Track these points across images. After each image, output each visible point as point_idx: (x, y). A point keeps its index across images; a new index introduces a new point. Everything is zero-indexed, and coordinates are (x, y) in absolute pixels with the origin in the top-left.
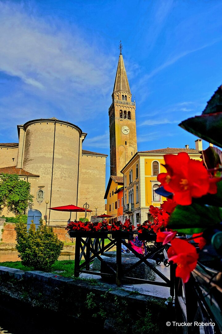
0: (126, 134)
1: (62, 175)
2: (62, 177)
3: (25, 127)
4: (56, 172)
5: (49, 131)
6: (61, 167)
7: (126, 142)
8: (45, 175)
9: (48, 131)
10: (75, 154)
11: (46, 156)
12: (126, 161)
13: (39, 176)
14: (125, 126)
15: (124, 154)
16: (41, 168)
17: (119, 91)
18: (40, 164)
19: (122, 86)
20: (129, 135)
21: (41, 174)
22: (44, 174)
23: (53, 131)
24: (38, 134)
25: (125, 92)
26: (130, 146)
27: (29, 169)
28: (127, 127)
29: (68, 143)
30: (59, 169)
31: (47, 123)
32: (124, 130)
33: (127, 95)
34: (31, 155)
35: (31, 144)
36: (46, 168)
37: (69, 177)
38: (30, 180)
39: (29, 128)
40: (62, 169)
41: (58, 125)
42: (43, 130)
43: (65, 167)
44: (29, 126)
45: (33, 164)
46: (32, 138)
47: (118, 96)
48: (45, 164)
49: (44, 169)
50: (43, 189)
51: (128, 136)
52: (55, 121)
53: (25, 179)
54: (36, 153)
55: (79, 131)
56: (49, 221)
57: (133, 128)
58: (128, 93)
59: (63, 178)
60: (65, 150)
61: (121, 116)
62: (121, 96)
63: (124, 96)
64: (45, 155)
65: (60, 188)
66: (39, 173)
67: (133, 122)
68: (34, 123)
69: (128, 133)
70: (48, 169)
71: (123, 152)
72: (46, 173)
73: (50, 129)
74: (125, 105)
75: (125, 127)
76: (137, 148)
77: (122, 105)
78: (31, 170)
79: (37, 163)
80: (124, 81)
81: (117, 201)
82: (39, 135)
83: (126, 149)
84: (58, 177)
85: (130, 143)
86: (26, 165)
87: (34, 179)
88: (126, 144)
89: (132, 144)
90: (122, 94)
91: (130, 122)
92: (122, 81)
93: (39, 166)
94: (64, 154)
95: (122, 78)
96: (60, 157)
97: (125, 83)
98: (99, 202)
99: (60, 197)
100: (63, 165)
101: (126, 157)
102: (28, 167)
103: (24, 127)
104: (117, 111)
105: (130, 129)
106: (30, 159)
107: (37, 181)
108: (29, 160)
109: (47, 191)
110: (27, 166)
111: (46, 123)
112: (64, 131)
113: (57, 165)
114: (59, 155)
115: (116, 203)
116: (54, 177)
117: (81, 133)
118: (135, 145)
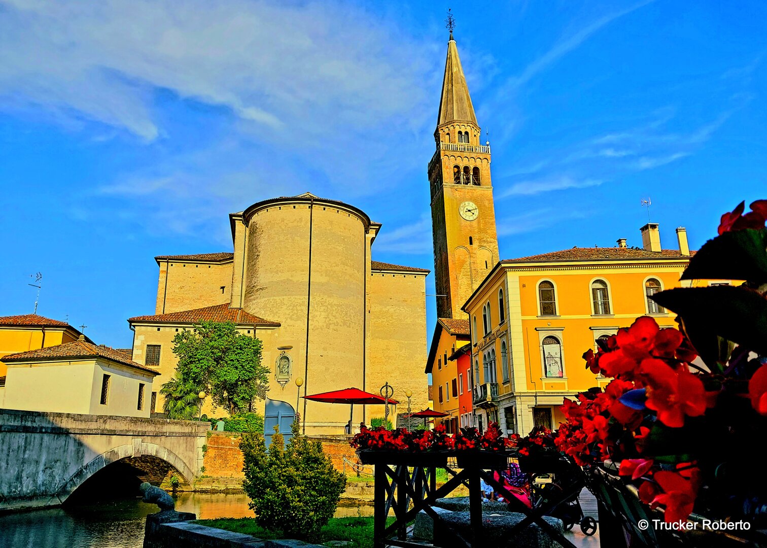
0: (471, 218)
1: (330, 320)
2: (330, 324)
3: (247, 217)
4: (316, 313)
5: (299, 224)
6: (325, 302)
7: (471, 238)
8: (292, 322)
9: (295, 224)
10: (356, 271)
11: (295, 279)
12: (472, 283)
13: (279, 325)
14: (467, 201)
15: (467, 266)
16: (285, 307)
17: (451, 122)
18: (281, 298)
19: (458, 110)
20: (479, 222)
21: (284, 320)
22: (291, 318)
23: (307, 222)
24: (275, 230)
25: (465, 125)
26: (481, 246)
27: (257, 310)
28: (471, 203)
29: (341, 248)
30: (323, 308)
31: (294, 207)
32: (465, 210)
33: (468, 129)
34: (263, 278)
35: (261, 254)
36: (293, 307)
37: (345, 324)
38: (262, 334)
39: (255, 218)
40: (329, 306)
41: (317, 209)
42: (285, 222)
43: (336, 302)
44: (255, 213)
45: (266, 299)
46: (263, 242)
47: (448, 134)
48: (292, 297)
49: (291, 308)
50: (288, 353)
51: (475, 224)
52: (311, 201)
53: (249, 332)
54: (271, 272)
55: (362, 220)
56: (304, 426)
57: (486, 204)
58: (471, 125)
59: (332, 327)
60: (334, 265)
61: (457, 179)
62: (457, 135)
63: (463, 134)
64: (292, 276)
65: (325, 349)
66: (279, 317)
67: (485, 191)
68: (266, 207)
69: (475, 218)
70: (299, 308)
71: (464, 262)
72: (295, 317)
73: (301, 220)
74: (465, 154)
75: (467, 203)
76: (497, 251)
77: (458, 154)
78: (263, 312)
79: (274, 296)
80: (461, 100)
81: (456, 377)
82: (276, 234)
83: (471, 255)
84: (321, 324)
85: (480, 240)
86: (251, 301)
87: (269, 332)
88: (471, 243)
89: (484, 241)
90: (457, 129)
91: (478, 190)
92: (457, 100)
93: (279, 301)
94: (332, 273)
95: (457, 92)
96: (324, 279)
97: (463, 103)
98: (413, 380)
99: (327, 369)
100: (330, 297)
101: (474, 272)
102: (254, 306)
103: (244, 217)
104: (447, 168)
105: (480, 206)
106: (258, 287)
107: (276, 335)
108: (257, 290)
109: (296, 356)
110: (254, 302)
111: (292, 206)
112: (331, 223)
113: (318, 299)
114: (322, 275)
115: (454, 382)
116: (312, 325)
117: (368, 225)
118: (492, 245)
